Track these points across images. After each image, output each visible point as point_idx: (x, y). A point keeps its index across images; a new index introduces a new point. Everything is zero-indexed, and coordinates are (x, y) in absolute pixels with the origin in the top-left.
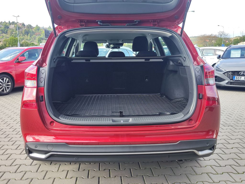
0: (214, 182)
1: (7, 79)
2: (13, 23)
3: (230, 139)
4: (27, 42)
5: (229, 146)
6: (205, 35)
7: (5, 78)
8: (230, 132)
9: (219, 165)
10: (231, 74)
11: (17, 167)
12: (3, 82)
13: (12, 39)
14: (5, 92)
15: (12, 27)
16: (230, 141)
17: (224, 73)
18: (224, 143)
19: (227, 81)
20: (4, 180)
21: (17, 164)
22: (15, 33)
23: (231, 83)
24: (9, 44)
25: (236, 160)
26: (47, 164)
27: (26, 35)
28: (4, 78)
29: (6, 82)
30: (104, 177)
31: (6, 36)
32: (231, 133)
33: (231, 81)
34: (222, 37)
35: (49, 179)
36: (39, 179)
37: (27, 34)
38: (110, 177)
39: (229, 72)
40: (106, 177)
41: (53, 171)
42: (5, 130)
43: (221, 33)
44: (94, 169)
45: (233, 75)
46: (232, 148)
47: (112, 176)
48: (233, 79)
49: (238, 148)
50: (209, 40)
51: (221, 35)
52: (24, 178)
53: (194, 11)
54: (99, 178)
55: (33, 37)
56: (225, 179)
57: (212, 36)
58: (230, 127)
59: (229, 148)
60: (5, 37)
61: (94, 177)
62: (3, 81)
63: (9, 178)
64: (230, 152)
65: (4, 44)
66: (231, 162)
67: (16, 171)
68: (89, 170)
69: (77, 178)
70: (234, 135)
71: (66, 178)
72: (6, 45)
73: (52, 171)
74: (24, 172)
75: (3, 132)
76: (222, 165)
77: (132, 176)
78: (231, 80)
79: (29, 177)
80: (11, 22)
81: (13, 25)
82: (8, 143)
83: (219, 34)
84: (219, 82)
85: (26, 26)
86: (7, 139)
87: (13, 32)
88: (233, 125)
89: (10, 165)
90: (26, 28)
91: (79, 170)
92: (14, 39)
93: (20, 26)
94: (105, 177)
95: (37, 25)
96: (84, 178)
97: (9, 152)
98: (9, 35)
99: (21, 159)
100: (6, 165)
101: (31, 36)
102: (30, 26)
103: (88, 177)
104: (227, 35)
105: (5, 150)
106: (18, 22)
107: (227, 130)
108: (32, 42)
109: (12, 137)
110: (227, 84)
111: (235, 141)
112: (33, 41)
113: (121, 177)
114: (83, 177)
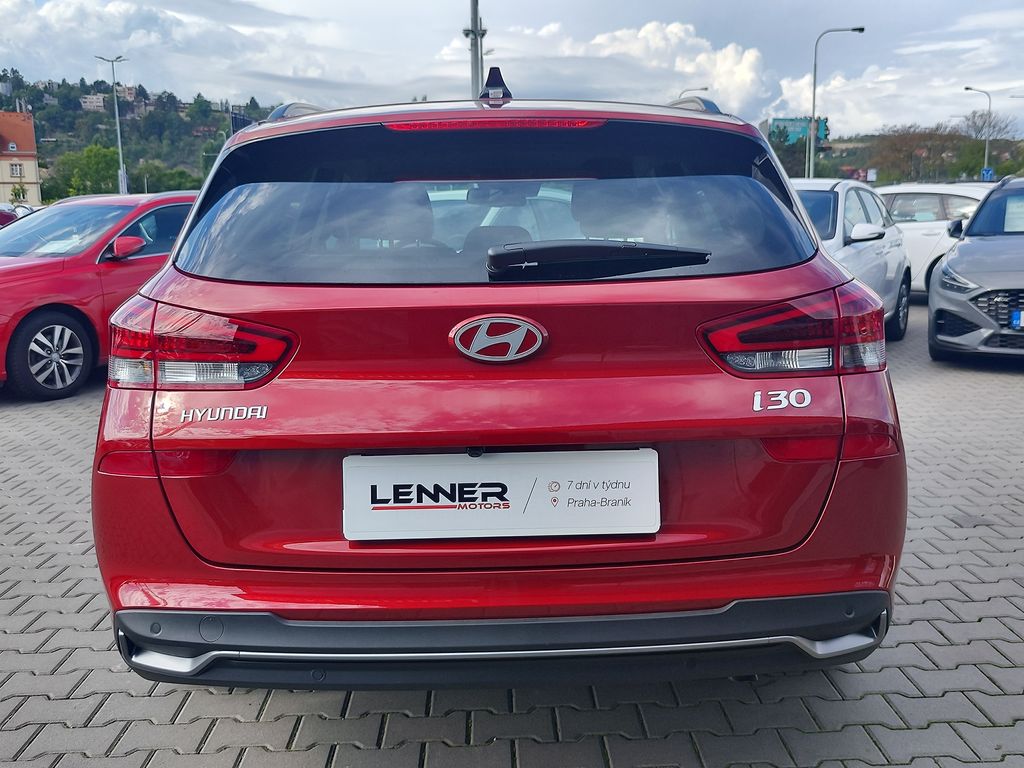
0: (890, 764)
1: (68, 333)
2: (100, 86)
3: (974, 579)
4: (157, 168)
5: (967, 611)
6: (912, 130)
7: (58, 329)
8: (978, 553)
9: (917, 693)
10: (1005, 303)
11: (93, 702)
12: (50, 345)
13: (92, 154)
14: (59, 385)
15: (94, 102)
16: (977, 591)
17: (975, 299)
18: (947, 597)
19: (986, 333)
20: (41, 755)
21: (92, 690)
22: (106, 130)
23: (1005, 341)
24: (84, 176)
25: (990, 670)
26: (215, 692)
27: (152, 138)
28: (53, 330)
29: (62, 345)
30: (443, 742)
31: (69, 142)
32: (982, 554)
33: (1005, 331)
34: (983, 138)
35: (219, 750)
36: (181, 752)
37: (156, 133)
38: (468, 741)
39: (996, 292)
40: (451, 743)
41: (239, 717)
42: (53, 549)
43: (979, 123)
44: (407, 712)
45: (1011, 306)
46: (980, 621)
47: (474, 740)
48: (1010, 323)
49: (1005, 620)
50: (929, 150)
51: (979, 130)
52: (119, 749)
53: (861, 30)
54: (423, 746)
55: (182, 144)
56: (935, 751)
57: (939, 132)
58: (982, 531)
59: (965, 618)
60: (65, 144)
61: (403, 743)
62: (52, 341)
63: (61, 750)
64: (970, 637)
65: (64, 177)
66: (970, 678)
67: (90, 719)
68: (384, 716)
69: (333, 749)
70: (994, 563)
71: (288, 746)
72: (70, 180)
73: (236, 720)
74: (123, 724)
75: (45, 557)
76: (929, 692)
77: (558, 740)
78: (1002, 326)
79: (140, 745)
80: (89, 82)
81: (101, 96)
82: (62, 604)
83: (970, 123)
84: (952, 335)
85: (152, 98)
86: (57, 588)
87: (100, 126)
88: (997, 520)
89: (64, 694)
90: (151, 108)
91: (343, 715)
92: (105, 156)
93: (130, 99)
94: (447, 744)
95: (199, 95)
96: (362, 746)
97: (64, 639)
98: (83, 137)
99: (112, 669)
100: (52, 696)
101: (173, 142)
102: (169, 101)
103: (379, 745)
104: (1006, 127)
105: (48, 633)
106: (118, 84)
107: (969, 545)
108: (181, 168)
109: (81, 576)
110: (987, 342)
111: (993, 590)
112: (183, 163)
113: (513, 743)
114: (358, 744)
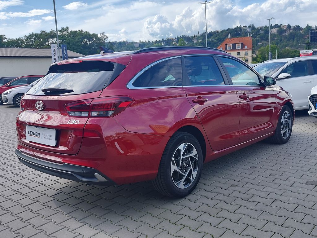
2: (276, 26)
15: (274, 31)
22: (277, 39)
37: (292, 39)
55: (300, 41)
60: (265, 44)
80: (273, 25)
81: (276, 29)
85: (292, 28)
87: (275, 38)
90: (291, 31)
92: (273, 47)
93: (285, 29)
95: (308, 25)
101: (297, 41)
102: (298, 28)
106: (282, 25)
